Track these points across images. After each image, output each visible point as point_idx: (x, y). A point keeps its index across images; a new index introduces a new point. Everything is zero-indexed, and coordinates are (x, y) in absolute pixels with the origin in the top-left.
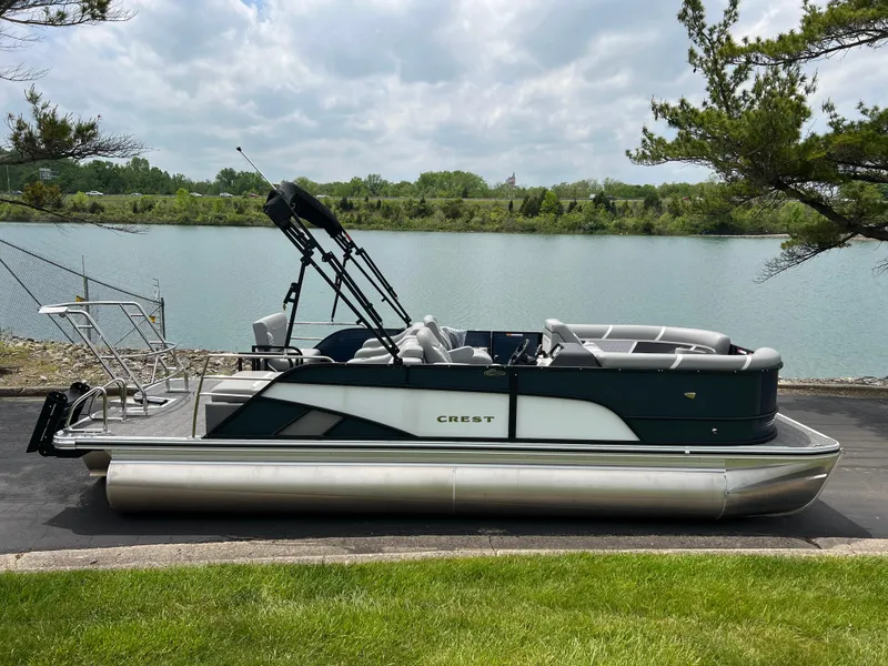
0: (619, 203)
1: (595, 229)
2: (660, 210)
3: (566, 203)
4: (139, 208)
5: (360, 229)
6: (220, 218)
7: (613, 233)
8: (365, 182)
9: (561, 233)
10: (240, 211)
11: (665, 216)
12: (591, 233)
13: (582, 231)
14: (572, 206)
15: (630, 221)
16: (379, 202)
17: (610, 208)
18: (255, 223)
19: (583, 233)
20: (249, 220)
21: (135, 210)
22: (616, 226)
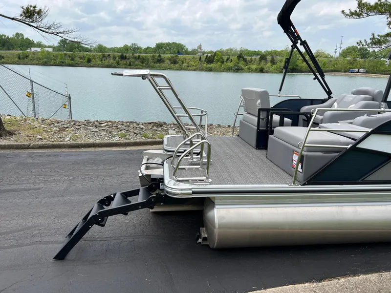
0: (248, 58)
1: (238, 70)
2: (266, 62)
3: (225, 58)
4: (21, 57)
5: (131, 68)
6: (63, 63)
7: (246, 72)
8: (130, 46)
9: (224, 72)
10: (72, 59)
11: (269, 64)
12: (237, 72)
13: (233, 71)
14: (228, 59)
15: (254, 67)
16: (139, 56)
17: (245, 60)
18: (80, 65)
19: (234, 72)
20: (77, 63)
21: (19, 58)
22: (248, 69)
